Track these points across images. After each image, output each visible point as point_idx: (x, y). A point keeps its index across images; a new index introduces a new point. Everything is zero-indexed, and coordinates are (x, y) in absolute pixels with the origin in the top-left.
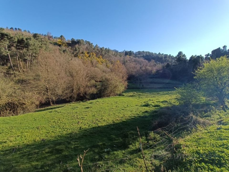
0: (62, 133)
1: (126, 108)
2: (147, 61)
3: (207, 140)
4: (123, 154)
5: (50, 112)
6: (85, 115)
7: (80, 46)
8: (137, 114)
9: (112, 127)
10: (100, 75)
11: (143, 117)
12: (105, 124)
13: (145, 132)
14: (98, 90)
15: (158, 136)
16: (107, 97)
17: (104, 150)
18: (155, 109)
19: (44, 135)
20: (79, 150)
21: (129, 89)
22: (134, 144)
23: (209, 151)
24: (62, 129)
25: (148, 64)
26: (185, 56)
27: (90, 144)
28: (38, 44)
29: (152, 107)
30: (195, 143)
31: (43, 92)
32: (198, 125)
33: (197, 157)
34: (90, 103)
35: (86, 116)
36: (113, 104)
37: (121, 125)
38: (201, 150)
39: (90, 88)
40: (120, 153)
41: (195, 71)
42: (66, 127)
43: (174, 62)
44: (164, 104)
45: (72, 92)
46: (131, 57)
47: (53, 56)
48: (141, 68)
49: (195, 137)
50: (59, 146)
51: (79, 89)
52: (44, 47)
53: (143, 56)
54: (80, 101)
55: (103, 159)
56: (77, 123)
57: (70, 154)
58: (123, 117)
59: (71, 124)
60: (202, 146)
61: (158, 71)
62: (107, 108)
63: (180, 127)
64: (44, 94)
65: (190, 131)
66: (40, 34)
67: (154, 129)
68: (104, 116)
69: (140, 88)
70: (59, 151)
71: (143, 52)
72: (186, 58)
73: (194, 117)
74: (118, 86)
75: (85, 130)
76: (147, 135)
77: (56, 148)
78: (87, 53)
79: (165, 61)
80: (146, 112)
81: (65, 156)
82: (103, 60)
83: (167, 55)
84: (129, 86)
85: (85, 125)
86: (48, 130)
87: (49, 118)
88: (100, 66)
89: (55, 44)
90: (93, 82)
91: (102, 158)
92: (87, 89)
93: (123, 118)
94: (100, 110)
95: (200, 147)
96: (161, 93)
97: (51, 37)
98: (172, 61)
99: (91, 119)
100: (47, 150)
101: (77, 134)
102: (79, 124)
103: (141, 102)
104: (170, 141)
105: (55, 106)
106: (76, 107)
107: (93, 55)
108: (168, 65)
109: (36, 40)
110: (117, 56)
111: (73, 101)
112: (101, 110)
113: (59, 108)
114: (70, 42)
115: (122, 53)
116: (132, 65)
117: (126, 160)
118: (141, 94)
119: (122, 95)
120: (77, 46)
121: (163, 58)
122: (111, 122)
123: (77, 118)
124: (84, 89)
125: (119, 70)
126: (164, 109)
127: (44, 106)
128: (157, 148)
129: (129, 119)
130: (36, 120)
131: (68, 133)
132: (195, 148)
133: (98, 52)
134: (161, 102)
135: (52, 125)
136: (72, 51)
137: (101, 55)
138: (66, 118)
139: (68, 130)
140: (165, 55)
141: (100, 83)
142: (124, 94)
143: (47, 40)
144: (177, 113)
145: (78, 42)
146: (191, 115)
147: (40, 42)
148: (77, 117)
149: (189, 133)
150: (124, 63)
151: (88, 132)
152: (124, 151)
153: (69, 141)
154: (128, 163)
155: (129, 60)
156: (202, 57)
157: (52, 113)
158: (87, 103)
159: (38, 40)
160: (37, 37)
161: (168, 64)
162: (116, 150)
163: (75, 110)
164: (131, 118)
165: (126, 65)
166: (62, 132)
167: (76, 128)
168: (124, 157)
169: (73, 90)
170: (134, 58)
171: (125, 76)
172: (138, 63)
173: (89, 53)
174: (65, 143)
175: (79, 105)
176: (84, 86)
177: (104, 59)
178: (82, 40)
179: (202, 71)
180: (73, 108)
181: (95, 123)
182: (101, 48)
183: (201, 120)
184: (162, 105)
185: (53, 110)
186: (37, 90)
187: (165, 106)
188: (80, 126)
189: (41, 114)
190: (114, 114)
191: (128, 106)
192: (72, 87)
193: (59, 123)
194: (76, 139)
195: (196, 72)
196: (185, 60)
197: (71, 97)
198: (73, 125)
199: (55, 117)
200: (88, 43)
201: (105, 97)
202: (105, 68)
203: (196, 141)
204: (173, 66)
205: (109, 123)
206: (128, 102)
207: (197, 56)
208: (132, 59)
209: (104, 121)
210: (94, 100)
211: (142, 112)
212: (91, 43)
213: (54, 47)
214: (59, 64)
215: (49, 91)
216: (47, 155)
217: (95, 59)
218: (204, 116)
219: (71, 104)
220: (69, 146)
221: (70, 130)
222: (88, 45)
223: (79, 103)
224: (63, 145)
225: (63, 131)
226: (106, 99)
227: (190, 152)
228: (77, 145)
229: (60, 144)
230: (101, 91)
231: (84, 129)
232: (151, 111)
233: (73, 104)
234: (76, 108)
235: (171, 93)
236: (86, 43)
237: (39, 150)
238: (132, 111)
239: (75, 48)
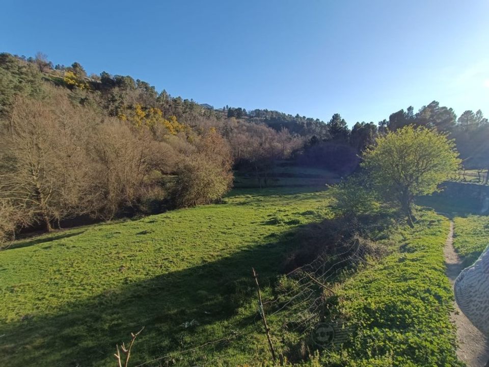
0: (78, 296)
1: (230, 230)
2: (273, 131)
3: (381, 282)
4: (224, 329)
5: (46, 248)
6: (138, 249)
7: (124, 92)
8: (255, 242)
9: (201, 272)
10: (173, 159)
11: (265, 247)
12: (186, 268)
13: (270, 279)
14: (169, 192)
15: (295, 283)
16: (189, 207)
17: (181, 325)
18: (291, 229)
19: (29, 306)
20: (122, 332)
21: (237, 188)
22: (247, 306)
23: (385, 304)
24: (78, 286)
25: (276, 137)
26: (345, 123)
27: (150, 315)
28: (11, 81)
29: (284, 224)
30: (362, 292)
31: (27, 199)
32: (367, 256)
33: (365, 318)
34: (151, 222)
35: (141, 252)
36: (202, 222)
37: (219, 266)
38: (373, 304)
39: (150, 188)
40: (217, 329)
41: (361, 152)
42: (90, 281)
43: (326, 135)
44: (308, 219)
45: (106, 198)
46: (241, 120)
47: (53, 112)
48: (261, 145)
49: (363, 280)
50: (71, 329)
51: (122, 191)
52: (28, 89)
53: (266, 121)
54: (125, 218)
55: (181, 345)
56: (118, 269)
57: (100, 345)
58: (224, 249)
59: (102, 272)
60: (375, 295)
61: (295, 151)
62: (189, 231)
63: (337, 261)
64: (29, 205)
65: (354, 268)
66: (16, 56)
67: (287, 270)
68: (182, 249)
69: (259, 187)
70: (70, 341)
71: (266, 111)
72: (346, 127)
73: (361, 240)
74: (213, 182)
75: (137, 285)
76: (273, 283)
77: (64, 333)
78: (142, 108)
79: (309, 132)
80: (273, 235)
81: (88, 351)
82: (180, 127)
83: (312, 119)
84: (237, 182)
85: (137, 272)
86: (40, 293)
87: (42, 263)
88: (172, 138)
89: (59, 83)
90: (157, 174)
91: (178, 344)
92: (143, 190)
93: (225, 251)
94: (172, 237)
95: (371, 297)
96: (302, 196)
97: (46, 65)
98: (321, 132)
99: (151, 258)
100: (38, 342)
101: (118, 295)
102: (122, 271)
103: (261, 215)
104: (318, 291)
105: (61, 233)
106: (115, 233)
107: (155, 113)
108: (314, 141)
109: (4, 70)
110: (211, 118)
111: (108, 220)
112: (175, 237)
113: (71, 238)
114: (98, 82)
115: (222, 112)
116: (244, 137)
117: (230, 342)
118: (262, 198)
119: (223, 201)
120: (116, 90)
121: (305, 125)
122: (197, 261)
123: (118, 258)
124: (136, 190)
125: (214, 148)
126: (307, 229)
127: (30, 234)
128: (294, 307)
129: (238, 253)
130: (4, 270)
131: (95, 295)
132: (361, 301)
133: (168, 107)
134: (301, 214)
135: (51, 279)
136: (104, 102)
137: (174, 114)
138: (89, 260)
139: (94, 289)
140: (308, 119)
141: (174, 177)
142: (226, 200)
143: (35, 72)
144: (331, 235)
145: (119, 82)
146: (356, 237)
147: (17, 76)
148: (117, 255)
149: (352, 271)
150: (226, 133)
151: (144, 287)
152: (226, 323)
153: (97, 314)
154: (235, 347)
155: (237, 128)
156: (374, 125)
157: (50, 251)
158: (143, 223)
159: (11, 71)
160: (9, 62)
161: (314, 137)
162: (210, 323)
163: (113, 239)
164: (242, 250)
165: (230, 138)
166: (80, 293)
167: (114, 281)
168: (226, 336)
169: (107, 193)
170: (248, 124)
171: (228, 161)
172: (255, 134)
173: (146, 108)
174: (87, 319)
175: (122, 227)
176: (134, 185)
177: (181, 124)
178: (128, 77)
179: (373, 153)
180: (106, 236)
181: (161, 267)
182: (175, 98)
183: (373, 245)
184: (304, 221)
185: (55, 243)
186: (8, 196)
187: (310, 221)
188: (126, 276)
189: (19, 254)
190: (205, 244)
191: (234, 225)
192: (105, 186)
193: (69, 274)
194: (115, 306)
195: (364, 154)
196: (345, 130)
197: (101, 210)
198: (109, 274)
199: (58, 260)
200: (145, 85)
201: (185, 207)
202: (184, 144)
203: (364, 287)
204: (323, 142)
205: (194, 265)
206: (234, 216)
207: (366, 123)
208: (242, 126)
209: (183, 260)
210: (159, 215)
211: (265, 236)
212: (151, 86)
213: (55, 89)
214: (68, 131)
215: (42, 196)
216: (37, 354)
217: (160, 123)
218: (377, 237)
219: (104, 227)
220: (98, 325)
221: (98, 287)
222: (142, 90)
223: (123, 222)
224: (82, 324)
225: (80, 291)
226: (186, 213)
227: (355, 309)
228: (117, 320)
229: (72, 323)
230: (176, 194)
231: (135, 281)
232: (281, 233)
233: (109, 227)
234: (115, 235)
235: (319, 196)
236: (138, 85)
237: (16, 342)
238: (243, 236)
239: (112, 95)
